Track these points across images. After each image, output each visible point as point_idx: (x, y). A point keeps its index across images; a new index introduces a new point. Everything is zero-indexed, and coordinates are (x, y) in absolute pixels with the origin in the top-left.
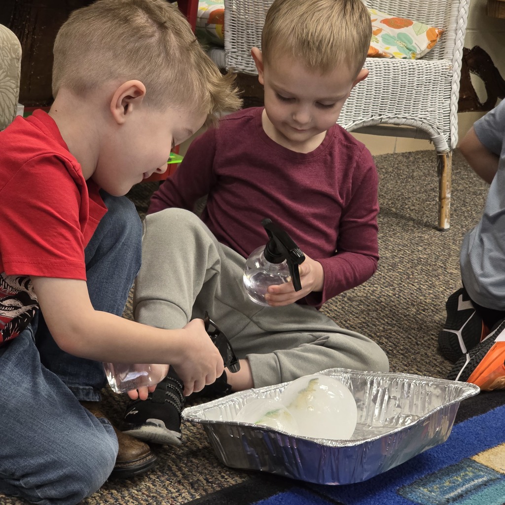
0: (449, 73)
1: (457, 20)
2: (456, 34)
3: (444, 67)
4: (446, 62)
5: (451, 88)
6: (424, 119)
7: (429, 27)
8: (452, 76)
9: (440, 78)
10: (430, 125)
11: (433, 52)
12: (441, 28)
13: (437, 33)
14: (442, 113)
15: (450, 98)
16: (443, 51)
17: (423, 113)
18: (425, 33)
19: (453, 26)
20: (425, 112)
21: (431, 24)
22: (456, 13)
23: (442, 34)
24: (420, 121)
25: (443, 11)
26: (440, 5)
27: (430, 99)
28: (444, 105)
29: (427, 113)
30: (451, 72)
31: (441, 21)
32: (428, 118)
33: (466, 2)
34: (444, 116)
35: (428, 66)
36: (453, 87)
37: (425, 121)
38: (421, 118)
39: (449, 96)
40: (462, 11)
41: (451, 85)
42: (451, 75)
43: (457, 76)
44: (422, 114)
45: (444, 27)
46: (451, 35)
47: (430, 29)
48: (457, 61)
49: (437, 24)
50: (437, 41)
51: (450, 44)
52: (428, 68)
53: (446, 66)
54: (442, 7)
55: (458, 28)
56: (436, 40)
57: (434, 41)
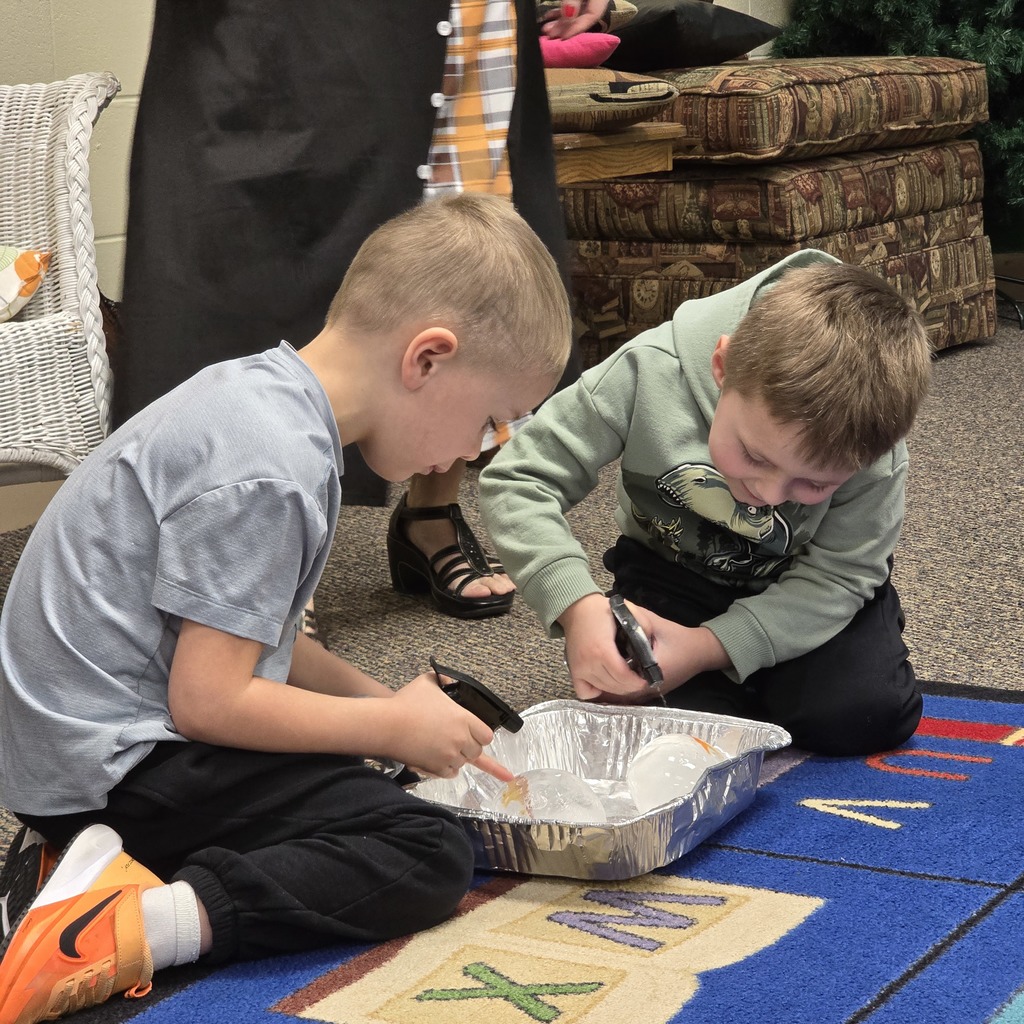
0: (76, 338)
1: (70, 227)
2: (75, 256)
3: (61, 328)
4: (66, 317)
5: (90, 366)
6: (35, 441)
7: (21, 251)
8: (86, 342)
9: (55, 353)
10: (54, 451)
11: (42, 301)
12: (46, 250)
13: (38, 260)
14: (78, 421)
15: (91, 387)
16: (59, 294)
17: (31, 430)
18: (12, 265)
19: (65, 242)
20: (34, 426)
21: (27, 245)
22: (66, 214)
23: (50, 261)
24: (26, 447)
25: (43, 215)
26: (35, 202)
27: (42, 398)
28: (80, 404)
29: (40, 428)
30: (79, 334)
31: (43, 235)
32: (44, 439)
33: (80, 189)
34: (85, 427)
35: (19, 333)
36: (92, 364)
37: (38, 445)
38: (30, 442)
39: (89, 384)
40: (77, 207)
41: (87, 361)
42: (83, 340)
43: (96, 341)
44: (29, 434)
45: (51, 246)
46: (65, 259)
47: (22, 256)
48: (88, 309)
49: (38, 243)
50: (42, 277)
51: (67, 279)
52: (21, 338)
53: (64, 325)
54: (39, 206)
55: (76, 244)
56: (37, 276)
57: (34, 278)
